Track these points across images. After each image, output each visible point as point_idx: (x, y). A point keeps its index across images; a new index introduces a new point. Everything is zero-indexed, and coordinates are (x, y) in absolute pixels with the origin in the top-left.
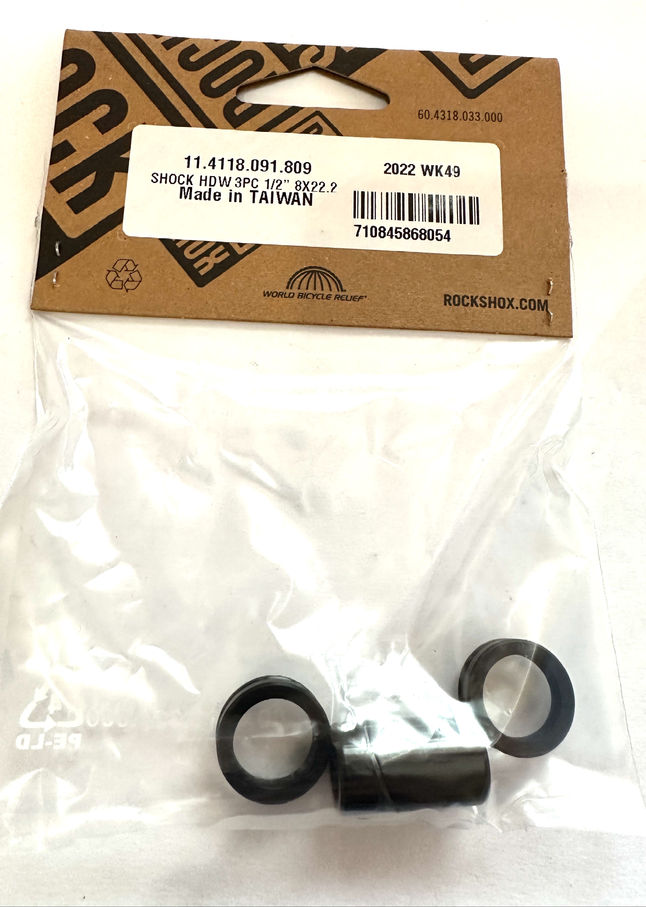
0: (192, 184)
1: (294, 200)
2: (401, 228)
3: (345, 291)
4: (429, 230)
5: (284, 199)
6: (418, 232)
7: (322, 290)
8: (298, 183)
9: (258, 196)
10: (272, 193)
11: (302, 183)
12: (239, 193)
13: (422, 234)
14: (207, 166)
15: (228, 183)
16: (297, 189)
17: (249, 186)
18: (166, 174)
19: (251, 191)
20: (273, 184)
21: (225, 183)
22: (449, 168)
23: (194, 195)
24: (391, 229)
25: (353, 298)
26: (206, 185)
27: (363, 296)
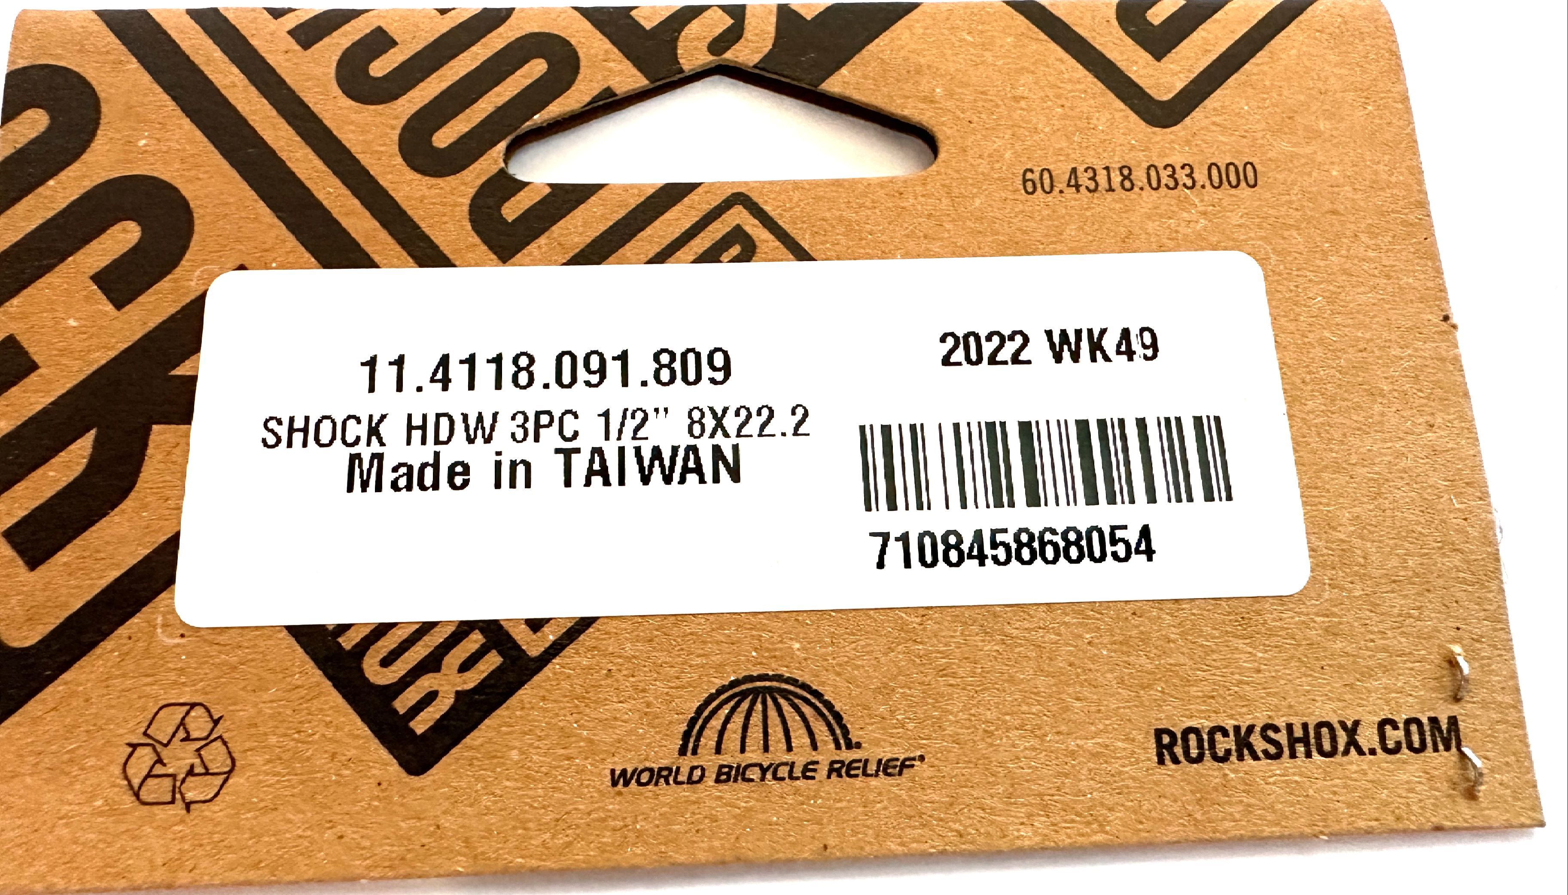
0: (382, 444)
1: (686, 470)
2: (1005, 531)
3: (858, 745)
4: (1089, 532)
5: (657, 470)
6: (1057, 539)
7: (790, 749)
8: (696, 415)
9: (580, 464)
10: (622, 450)
11: (708, 415)
12: (523, 462)
13: (1069, 544)
14: (427, 385)
15: (487, 432)
16: (692, 434)
17: (551, 436)
18: (307, 419)
19: (558, 451)
20: (623, 424)
21: (480, 432)
22: (1126, 334)
23: (388, 477)
24: (978, 534)
25: (886, 768)
26: (424, 442)
27: (914, 759)
